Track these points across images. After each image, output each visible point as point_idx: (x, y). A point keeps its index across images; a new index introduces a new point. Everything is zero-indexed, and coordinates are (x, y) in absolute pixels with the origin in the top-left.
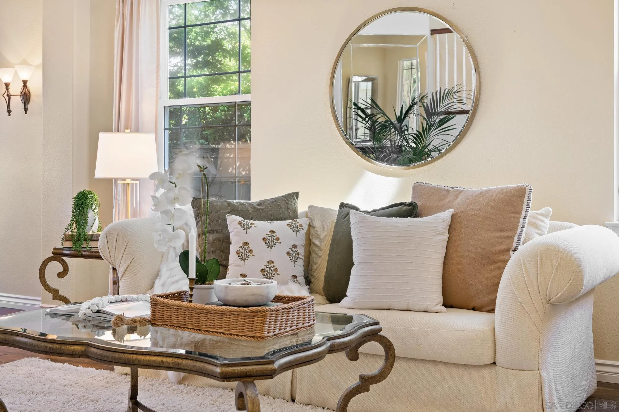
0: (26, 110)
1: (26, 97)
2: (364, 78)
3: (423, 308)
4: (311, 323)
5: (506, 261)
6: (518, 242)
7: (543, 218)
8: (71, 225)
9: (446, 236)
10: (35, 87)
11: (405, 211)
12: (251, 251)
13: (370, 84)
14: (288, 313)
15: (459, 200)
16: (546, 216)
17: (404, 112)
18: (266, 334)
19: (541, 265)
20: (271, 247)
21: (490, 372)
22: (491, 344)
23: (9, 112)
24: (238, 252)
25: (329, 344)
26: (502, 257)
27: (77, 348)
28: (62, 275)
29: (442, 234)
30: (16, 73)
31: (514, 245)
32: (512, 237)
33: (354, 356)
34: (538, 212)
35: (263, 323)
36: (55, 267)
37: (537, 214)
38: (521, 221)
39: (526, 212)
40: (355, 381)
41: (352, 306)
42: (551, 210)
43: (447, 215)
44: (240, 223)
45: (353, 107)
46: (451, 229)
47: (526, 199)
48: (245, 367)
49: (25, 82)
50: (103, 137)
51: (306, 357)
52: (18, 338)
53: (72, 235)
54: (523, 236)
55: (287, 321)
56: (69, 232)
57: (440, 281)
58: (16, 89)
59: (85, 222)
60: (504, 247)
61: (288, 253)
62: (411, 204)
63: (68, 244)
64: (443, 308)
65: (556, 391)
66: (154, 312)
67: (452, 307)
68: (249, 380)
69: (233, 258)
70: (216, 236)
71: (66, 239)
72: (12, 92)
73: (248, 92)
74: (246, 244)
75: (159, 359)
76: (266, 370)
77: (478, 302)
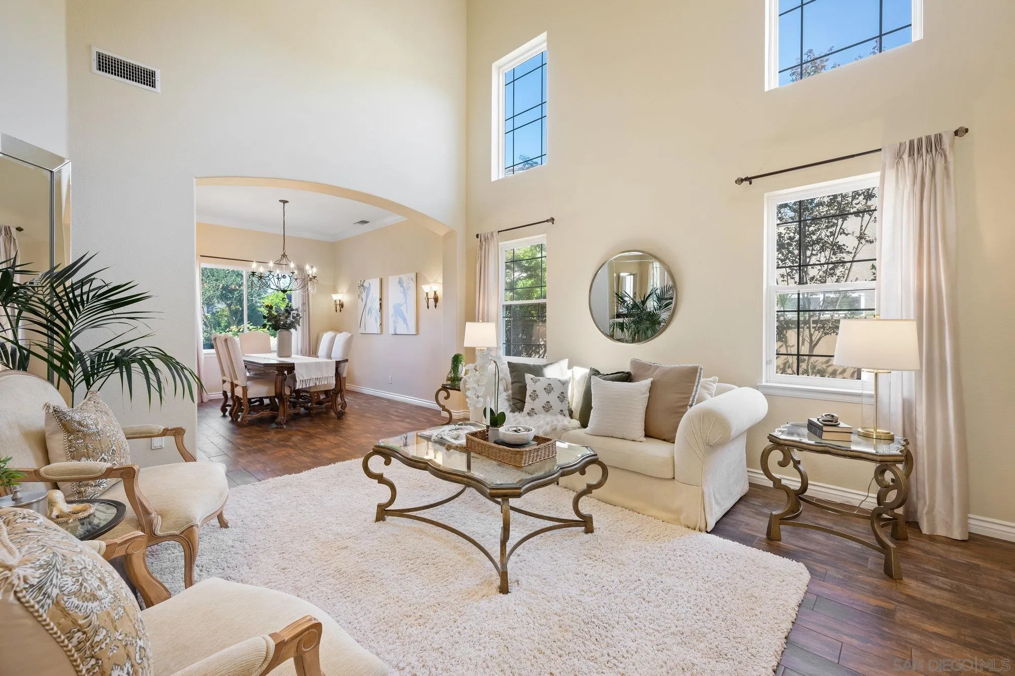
0: (436, 306)
1: (436, 300)
2: (628, 274)
3: (633, 438)
4: (554, 455)
5: (684, 413)
6: (693, 401)
7: (712, 384)
8: (450, 372)
9: (648, 395)
10: (440, 294)
11: (625, 377)
12: (537, 396)
13: (632, 277)
14: (538, 451)
15: (656, 373)
16: (714, 382)
17: (645, 298)
18: (523, 465)
19: (703, 421)
20: (549, 393)
21: (671, 483)
22: (671, 466)
23: (428, 307)
24: (530, 396)
25: (561, 471)
26: (682, 410)
27: (422, 464)
28: (447, 398)
29: (645, 394)
30: (431, 288)
31: (690, 403)
32: (689, 398)
33: (583, 472)
34: (708, 379)
35: (522, 458)
36: (443, 394)
37: (708, 381)
38: (695, 388)
39: (699, 382)
40: (584, 487)
41: (590, 433)
42: (717, 378)
43: (648, 381)
44: (532, 379)
45: (615, 296)
46: (651, 390)
47: (698, 374)
48: (503, 491)
49: (435, 292)
50: (467, 323)
51: (545, 482)
52: (397, 454)
53: (451, 377)
54: (696, 397)
55: (537, 456)
56: (449, 376)
57: (643, 422)
58: (431, 295)
59: (458, 371)
60: (683, 404)
61: (558, 397)
62: (628, 373)
63: (449, 382)
64: (644, 439)
65: (715, 498)
66: (467, 443)
67: (651, 437)
68: (506, 498)
69: (528, 399)
70: (520, 384)
71: (448, 380)
72: (429, 297)
73: (545, 297)
74: (535, 391)
75: (460, 478)
76: (516, 493)
77: (666, 437)
